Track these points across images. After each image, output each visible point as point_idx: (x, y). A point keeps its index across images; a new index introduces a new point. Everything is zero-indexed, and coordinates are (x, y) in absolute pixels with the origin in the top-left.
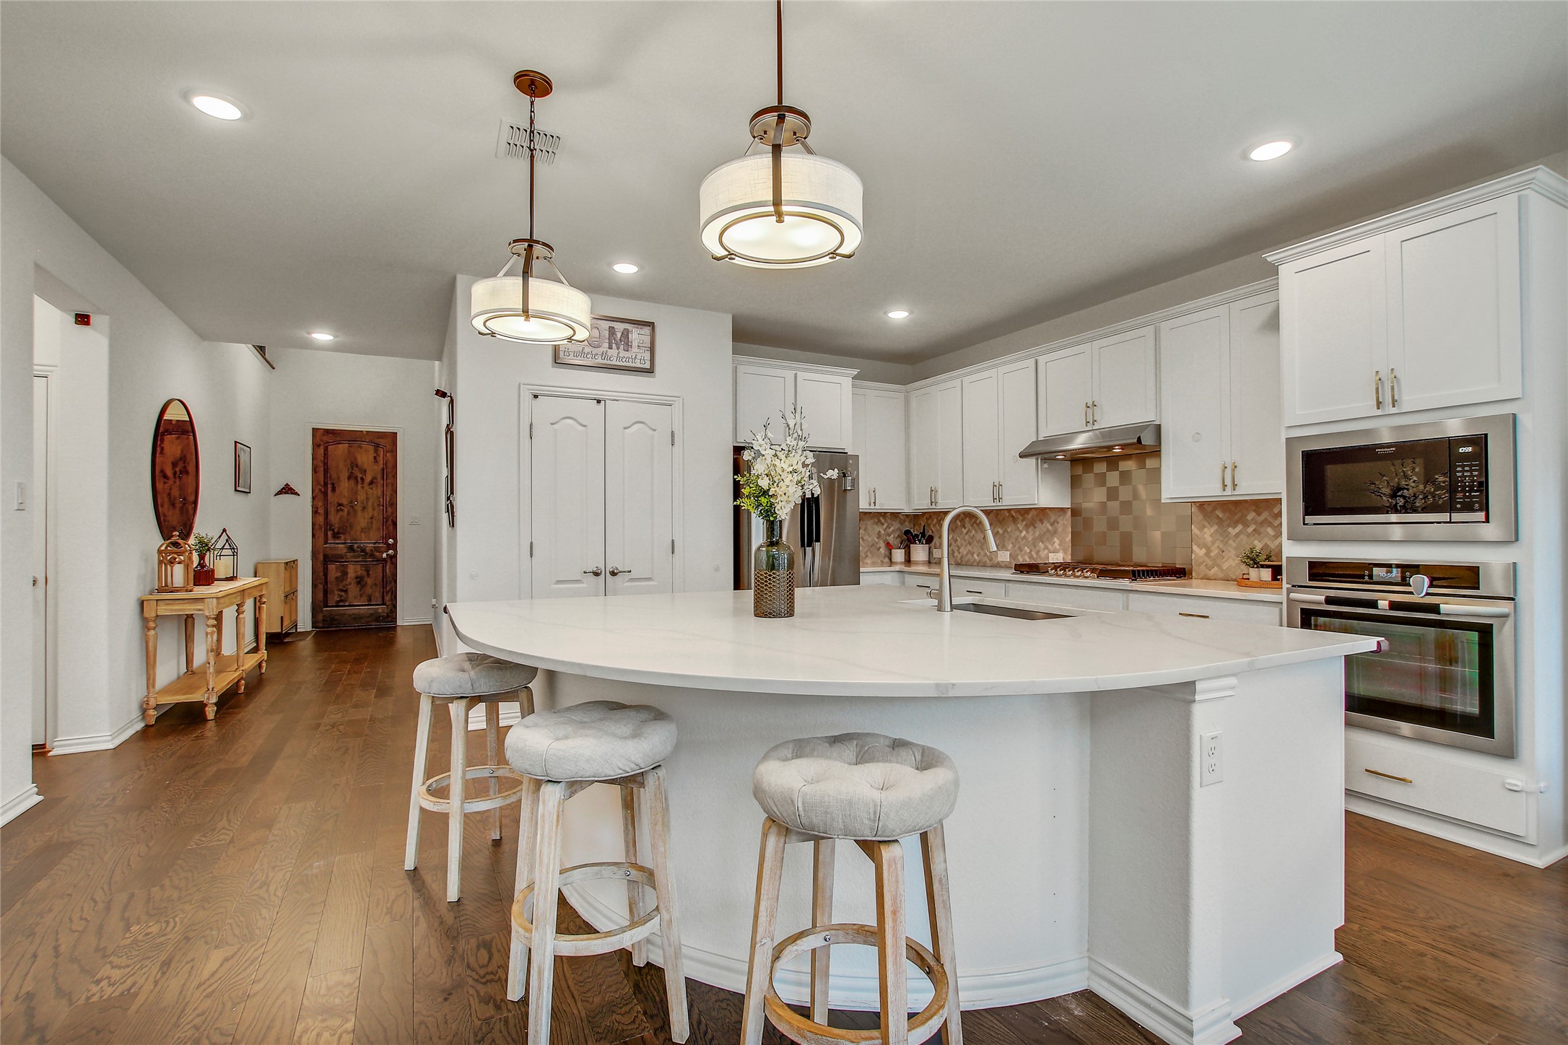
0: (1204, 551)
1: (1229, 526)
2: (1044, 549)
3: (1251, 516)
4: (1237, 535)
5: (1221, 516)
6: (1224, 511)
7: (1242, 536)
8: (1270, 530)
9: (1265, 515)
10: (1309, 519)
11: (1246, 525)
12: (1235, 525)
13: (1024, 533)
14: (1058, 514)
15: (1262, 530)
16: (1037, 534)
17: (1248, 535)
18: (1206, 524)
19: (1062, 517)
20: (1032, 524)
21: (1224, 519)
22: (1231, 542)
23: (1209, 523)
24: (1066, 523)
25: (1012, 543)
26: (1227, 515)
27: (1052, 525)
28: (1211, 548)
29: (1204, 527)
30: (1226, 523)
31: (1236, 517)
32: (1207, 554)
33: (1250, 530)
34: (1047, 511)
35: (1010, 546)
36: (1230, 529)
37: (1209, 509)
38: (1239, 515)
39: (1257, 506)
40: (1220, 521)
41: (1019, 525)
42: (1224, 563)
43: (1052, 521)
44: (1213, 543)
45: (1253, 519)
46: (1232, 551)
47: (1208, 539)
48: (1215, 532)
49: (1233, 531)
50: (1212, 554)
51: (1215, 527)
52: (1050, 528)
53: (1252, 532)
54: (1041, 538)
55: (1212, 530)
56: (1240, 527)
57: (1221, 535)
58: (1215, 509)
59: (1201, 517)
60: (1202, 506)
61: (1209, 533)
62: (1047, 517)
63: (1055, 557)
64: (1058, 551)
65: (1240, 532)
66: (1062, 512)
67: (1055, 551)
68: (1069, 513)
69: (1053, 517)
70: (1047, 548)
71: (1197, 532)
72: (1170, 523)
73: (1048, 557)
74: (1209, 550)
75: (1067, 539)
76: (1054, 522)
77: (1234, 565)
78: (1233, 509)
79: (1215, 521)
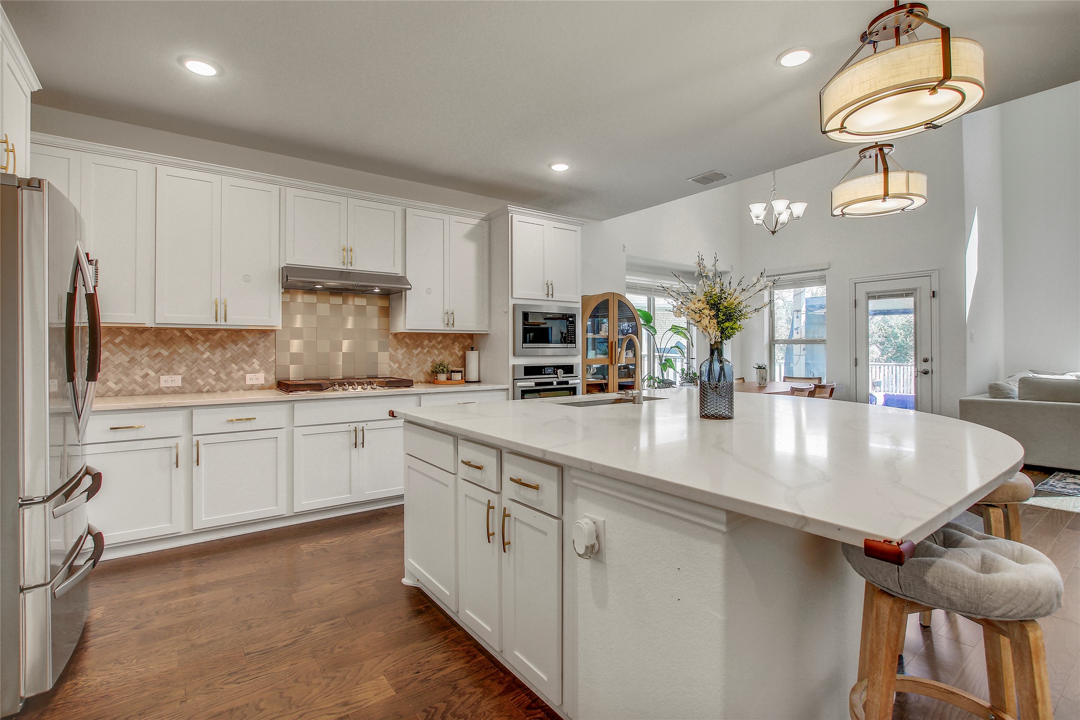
0: (397, 366)
1: (413, 349)
2: (238, 371)
3: (426, 342)
4: (418, 354)
6: (410, 339)
7: (421, 355)
8: (435, 351)
9: (434, 342)
10: (525, 345)
11: (423, 348)
12: (417, 347)
13: (207, 355)
14: (258, 336)
15: (432, 351)
16: (229, 355)
17: (425, 354)
18: (399, 347)
19: (263, 339)
20: (221, 344)
21: (410, 344)
22: (414, 358)
23: (401, 347)
24: (268, 344)
25: (187, 366)
26: (412, 341)
27: (249, 346)
28: (402, 363)
29: (397, 349)
30: (411, 347)
31: (418, 343)
32: (399, 367)
33: (425, 351)
34: (244, 333)
35: (183, 369)
36: (414, 351)
37: (401, 337)
38: (419, 341)
39: (429, 337)
40: (407, 345)
41: (199, 346)
43: (249, 342)
44: (403, 359)
45: (427, 344)
46: (415, 364)
47: (400, 357)
48: (405, 352)
49: (415, 352)
50: (402, 367)
51: (405, 349)
52: (247, 349)
53: (426, 353)
54: (234, 360)
55: (403, 351)
56: (419, 349)
57: (409, 354)
58: (404, 337)
59: (395, 342)
60: (396, 335)
61: (400, 353)
62: (244, 338)
63: (254, 377)
64: (258, 371)
65: (420, 352)
66: (264, 335)
67: (254, 371)
68: (273, 335)
69: (251, 339)
70: (243, 369)
71: (393, 353)
72: (374, 346)
73: (244, 378)
74: (400, 365)
75: (270, 360)
76: (253, 343)
77: (416, 373)
78: (416, 338)
79: (405, 345)
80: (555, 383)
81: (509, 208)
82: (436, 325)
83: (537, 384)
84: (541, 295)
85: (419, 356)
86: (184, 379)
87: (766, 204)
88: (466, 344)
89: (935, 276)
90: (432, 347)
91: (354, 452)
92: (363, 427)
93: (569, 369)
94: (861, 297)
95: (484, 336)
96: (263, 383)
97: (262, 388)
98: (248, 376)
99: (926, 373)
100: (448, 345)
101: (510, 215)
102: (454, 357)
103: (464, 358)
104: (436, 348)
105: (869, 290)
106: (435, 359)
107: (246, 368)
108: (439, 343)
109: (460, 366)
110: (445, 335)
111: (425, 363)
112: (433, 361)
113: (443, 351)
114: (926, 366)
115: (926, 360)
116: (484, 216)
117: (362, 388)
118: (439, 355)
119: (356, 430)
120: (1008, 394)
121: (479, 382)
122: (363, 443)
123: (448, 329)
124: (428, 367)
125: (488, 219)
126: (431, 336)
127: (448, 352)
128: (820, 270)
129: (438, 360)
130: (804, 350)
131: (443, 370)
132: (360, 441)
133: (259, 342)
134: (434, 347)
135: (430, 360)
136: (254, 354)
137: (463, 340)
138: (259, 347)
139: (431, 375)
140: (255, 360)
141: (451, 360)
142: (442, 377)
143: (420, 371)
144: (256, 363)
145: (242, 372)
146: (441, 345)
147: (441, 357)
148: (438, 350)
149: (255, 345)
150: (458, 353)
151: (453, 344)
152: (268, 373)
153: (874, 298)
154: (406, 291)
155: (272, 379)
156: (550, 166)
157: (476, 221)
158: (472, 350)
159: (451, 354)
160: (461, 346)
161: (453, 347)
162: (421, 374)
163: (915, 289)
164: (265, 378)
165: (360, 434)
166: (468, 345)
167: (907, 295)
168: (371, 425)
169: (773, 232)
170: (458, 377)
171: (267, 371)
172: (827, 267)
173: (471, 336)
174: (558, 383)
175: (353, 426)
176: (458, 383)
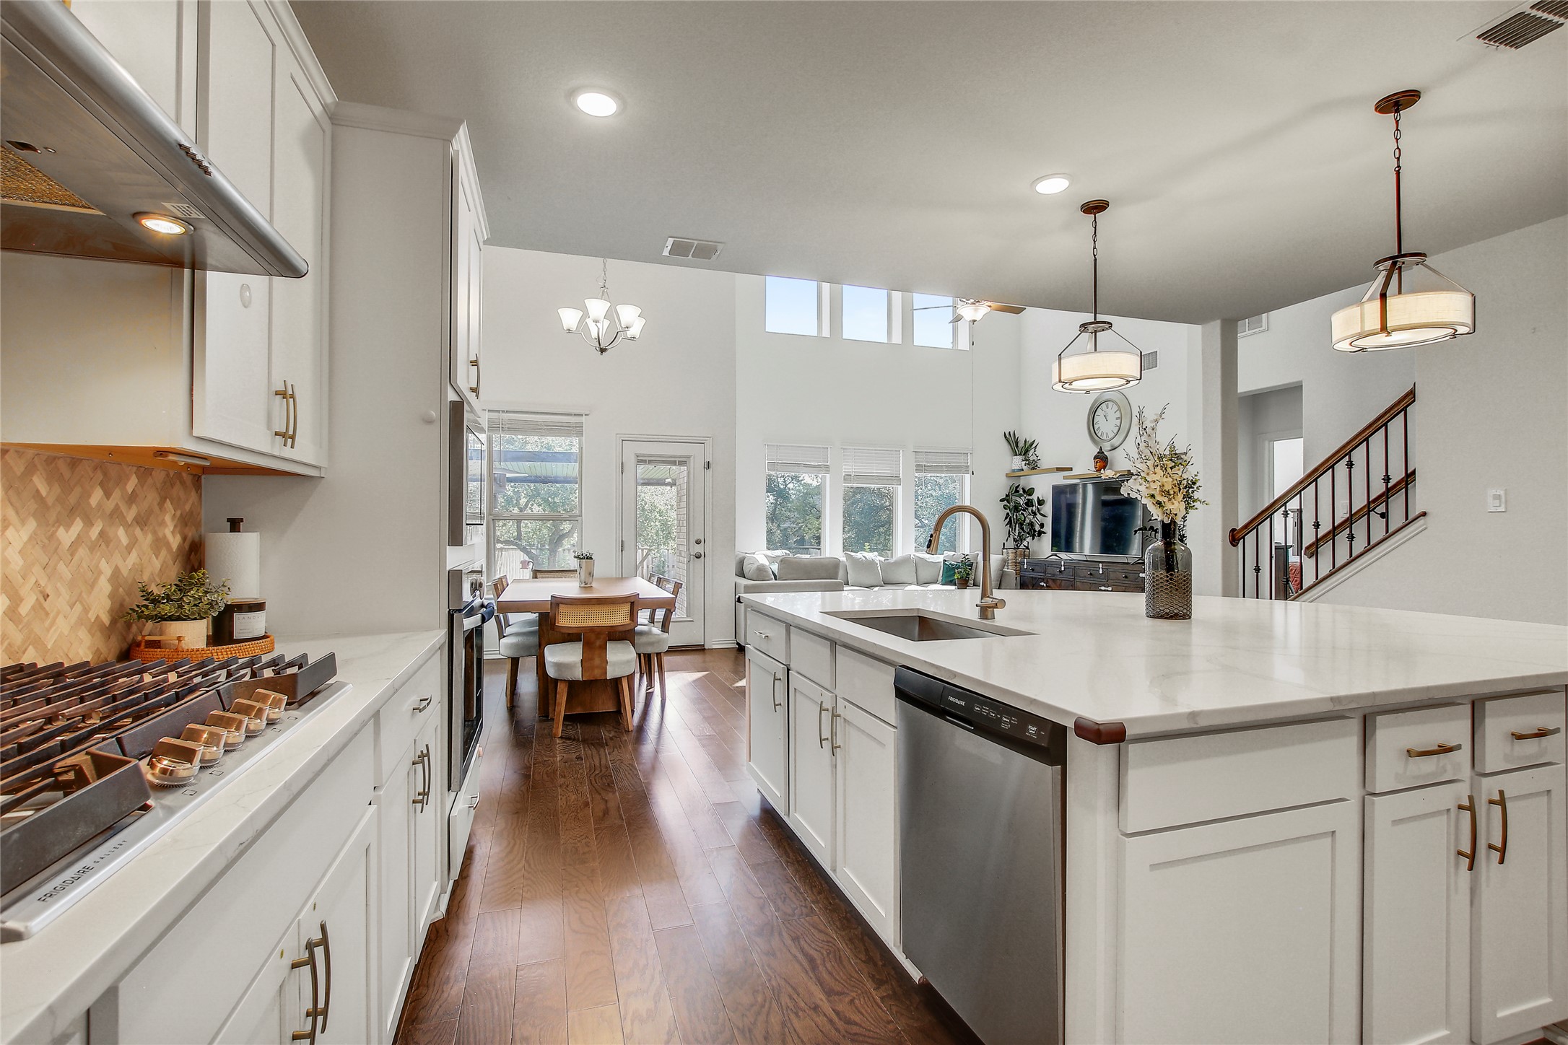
1: (58, 522)
3: (96, 496)
4: (71, 548)
5: (44, 493)
6: (49, 480)
7: (82, 552)
8: (121, 532)
9: (116, 496)
11: (89, 523)
12: (69, 516)
15: (111, 532)
17: (93, 548)
18: (11, 513)
21: (50, 501)
22: (61, 565)
23: (17, 513)
26: (57, 490)
28: (23, 592)
29: (9, 523)
30: (52, 516)
31: (72, 499)
32: (12, 613)
33: (94, 532)
36: (61, 532)
37: (20, 466)
38: (78, 490)
42: (48, 630)
44: (26, 573)
45: (99, 505)
46: (63, 591)
47: (17, 559)
48: (30, 538)
49: (67, 536)
50: (24, 609)
51: (32, 524)
53: (97, 540)
55: (25, 534)
56: (78, 526)
57: (44, 548)
58: (30, 470)
61: (18, 543)
65: (78, 539)
74: (16, 599)
78: (67, 474)
79: (33, 506)
82: (252, 432)
85: (76, 557)
88: (190, 507)
89: (709, 443)
90: (110, 514)
94: (630, 461)
99: (698, 557)
100: (150, 512)
102: (164, 553)
104: (122, 518)
105: (638, 452)
106: (121, 564)
108: (132, 499)
111: (96, 586)
112: (116, 573)
113: (137, 530)
114: (699, 549)
115: (698, 542)
118: (129, 548)
124: (103, 600)
127: (150, 537)
128: (575, 415)
134: (116, 516)
135: (107, 570)
137: (183, 494)
141: (157, 565)
142: (192, 634)
143: (84, 621)
146: (131, 511)
147: (133, 558)
148: (127, 526)
150: (174, 539)
151: (163, 504)
153: (643, 462)
158: (231, 531)
159: (157, 546)
160: (178, 513)
161: (160, 518)
162: (85, 632)
163: (689, 457)
166: (191, 512)
167: (681, 463)
169: (603, 350)
170: (254, 624)
172: (587, 412)
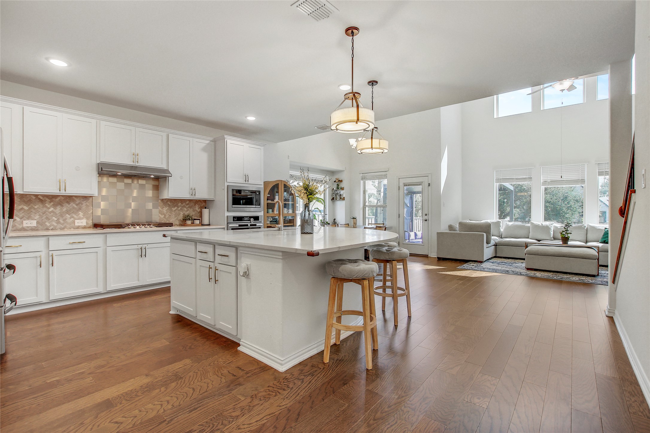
0: (163, 216)
1: (172, 207)
2: (70, 218)
3: (180, 204)
4: (175, 211)
6: (171, 202)
7: (177, 211)
8: (185, 209)
9: (184, 204)
10: (233, 206)
11: (178, 207)
12: (175, 207)
13: (52, 209)
14: (82, 199)
15: (183, 209)
16: (64, 209)
17: (179, 211)
18: (164, 206)
19: (85, 201)
20: (60, 204)
21: (171, 205)
22: (173, 213)
24: (88, 204)
25: (40, 215)
26: (172, 203)
27: (77, 205)
28: (166, 215)
31: (175, 205)
32: (165, 217)
33: (179, 209)
34: (74, 198)
35: (37, 217)
36: (173, 208)
37: (165, 201)
38: (176, 204)
41: (47, 205)
42: (170, 220)
43: (77, 203)
44: (167, 213)
45: (180, 205)
46: (173, 215)
47: (165, 212)
49: (174, 209)
50: (166, 217)
51: (168, 208)
52: (76, 206)
54: (68, 212)
56: (176, 208)
57: (170, 210)
58: (167, 201)
59: (162, 204)
60: (162, 200)
61: (165, 210)
62: (74, 201)
63: (80, 222)
64: (82, 219)
65: (176, 210)
66: (85, 199)
67: (80, 219)
68: (91, 199)
69: (78, 201)
70: (73, 217)
71: (161, 209)
72: (150, 206)
73: (74, 222)
74: (165, 216)
75: (89, 213)
76: (79, 203)
77: (174, 220)
78: (174, 202)
79: (168, 205)
80: (249, 225)
81: (225, 137)
82: (186, 195)
83: (240, 226)
84: (242, 180)
85: (176, 212)
86: (38, 223)
87: (356, 140)
88: (202, 205)
89: (430, 176)
90: (183, 207)
91: (141, 259)
92: (145, 247)
93: (256, 218)
94: (401, 185)
95: (212, 201)
96: (85, 225)
97: (84, 228)
98: (76, 221)
99: (426, 220)
100: (192, 206)
101: (226, 140)
103: (201, 213)
104: (185, 207)
105: (404, 182)
106: (185, 213)
107: (75, 216)
108: (187, 204)
109: (199, 217)
110: (190, 201)
111: (179, 215)
112: (184, 214)
113: (189, 209)
114: (426, 217)
115: (426, 215)
116: (212, 139)
117: (145, 227)
118: (187, 211)
119: (141, 248)
120: (455, 229)
121: (209, 225)
122: (145, 255)
123: (192, 197)
124: (181, 217)
125: (215, 141)
126: (182, 201)
127: (192, 209)
129: (187, 213)
130: (382, 210)
131: (189, 218)
132: (144, 254)
133: (83, 203)
135: (182, 213)
136: (80, 209)
137: (200, 203)
138: (83, 205)
139: (182, 222)
140: (80, 213)
141: (194, 213)
142: (189, 222)
143: (177, 219)
144: (81, 214)
145: (72, 219)
146: (188, 206)
147: (188, 212)
149: (81, 204)
150: (197, 210)
151: (195, 205)
152: (88, 220)
153: (406, 185)
154: (168, 177)
155: (90, 223)
156: (246, 117)
157: (207, 142)
158: (205, 209)
159: (194, 211)
160: (200, 206)
161: (195, 207)
162: (177, 221)
163: (422, 182)
164: (87, 223)
165: (144, 251)
166: (203, 206)
167: (419, 185)
168: (150, 246)
170: (197, 222)
171: (87, 218)
172: (387, 170)
173: (205, 201)
174: (251, 225)
175: (140, 246)
176: (197, 225)
